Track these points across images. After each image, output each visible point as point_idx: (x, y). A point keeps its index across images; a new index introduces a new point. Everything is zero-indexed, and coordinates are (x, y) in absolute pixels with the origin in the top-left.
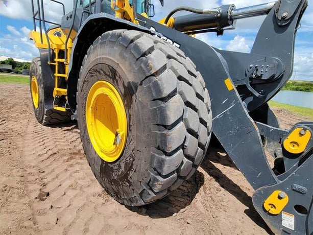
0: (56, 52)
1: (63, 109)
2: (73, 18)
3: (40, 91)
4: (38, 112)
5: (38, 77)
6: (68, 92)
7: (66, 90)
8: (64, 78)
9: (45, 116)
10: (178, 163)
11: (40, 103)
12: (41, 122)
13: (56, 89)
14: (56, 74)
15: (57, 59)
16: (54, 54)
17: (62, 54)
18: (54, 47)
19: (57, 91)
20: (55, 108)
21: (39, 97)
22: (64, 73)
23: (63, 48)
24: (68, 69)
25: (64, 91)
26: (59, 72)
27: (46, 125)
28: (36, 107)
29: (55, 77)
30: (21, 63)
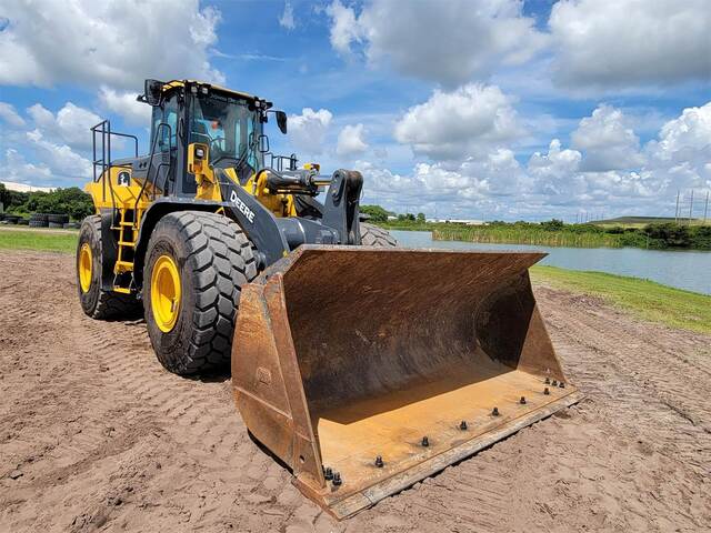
0: (123, 212)
1: (127, 291)
2: (148, 166)
3: (96, 266)
4: (87, 299)
5: (93, 246)
6: (135, 266)
7: (132, 264)
8: (131, 247)
9: (99, 303)
10: (212, 318)
11: (94, 283)
12: (90, 315)
13: (119, 262)
14: (121, 243)
15: (122, 223)
16: (119, 215)
17: (130, 215)
18: (121, 206)
19: (120, 266)
20: (116, 290)
21: (93, 274)
22: (131, 241)
23: (132, 207)
24: (137, 235)
25: (130, 265)
26: (124, 240)
27: (97, 318)
28: (85, 290)
29: (118, 246)
30: (21, 194)
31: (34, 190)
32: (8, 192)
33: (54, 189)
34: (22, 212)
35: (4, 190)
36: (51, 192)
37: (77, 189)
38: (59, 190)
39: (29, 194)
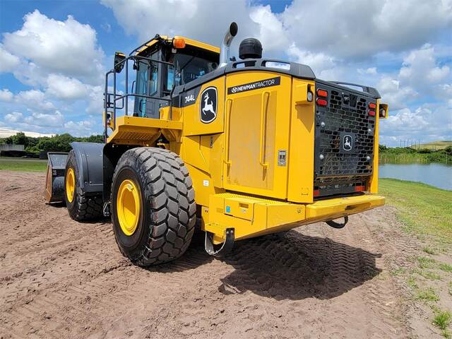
30: (34, 139)
31: (42, 136)
32: (27, 138)
33: (54, 135)
34: (35, 150)
35: (24, 137)
36: (52, 138)
37: (68, 135)
38: (57, 136)
39: (39, 139)
